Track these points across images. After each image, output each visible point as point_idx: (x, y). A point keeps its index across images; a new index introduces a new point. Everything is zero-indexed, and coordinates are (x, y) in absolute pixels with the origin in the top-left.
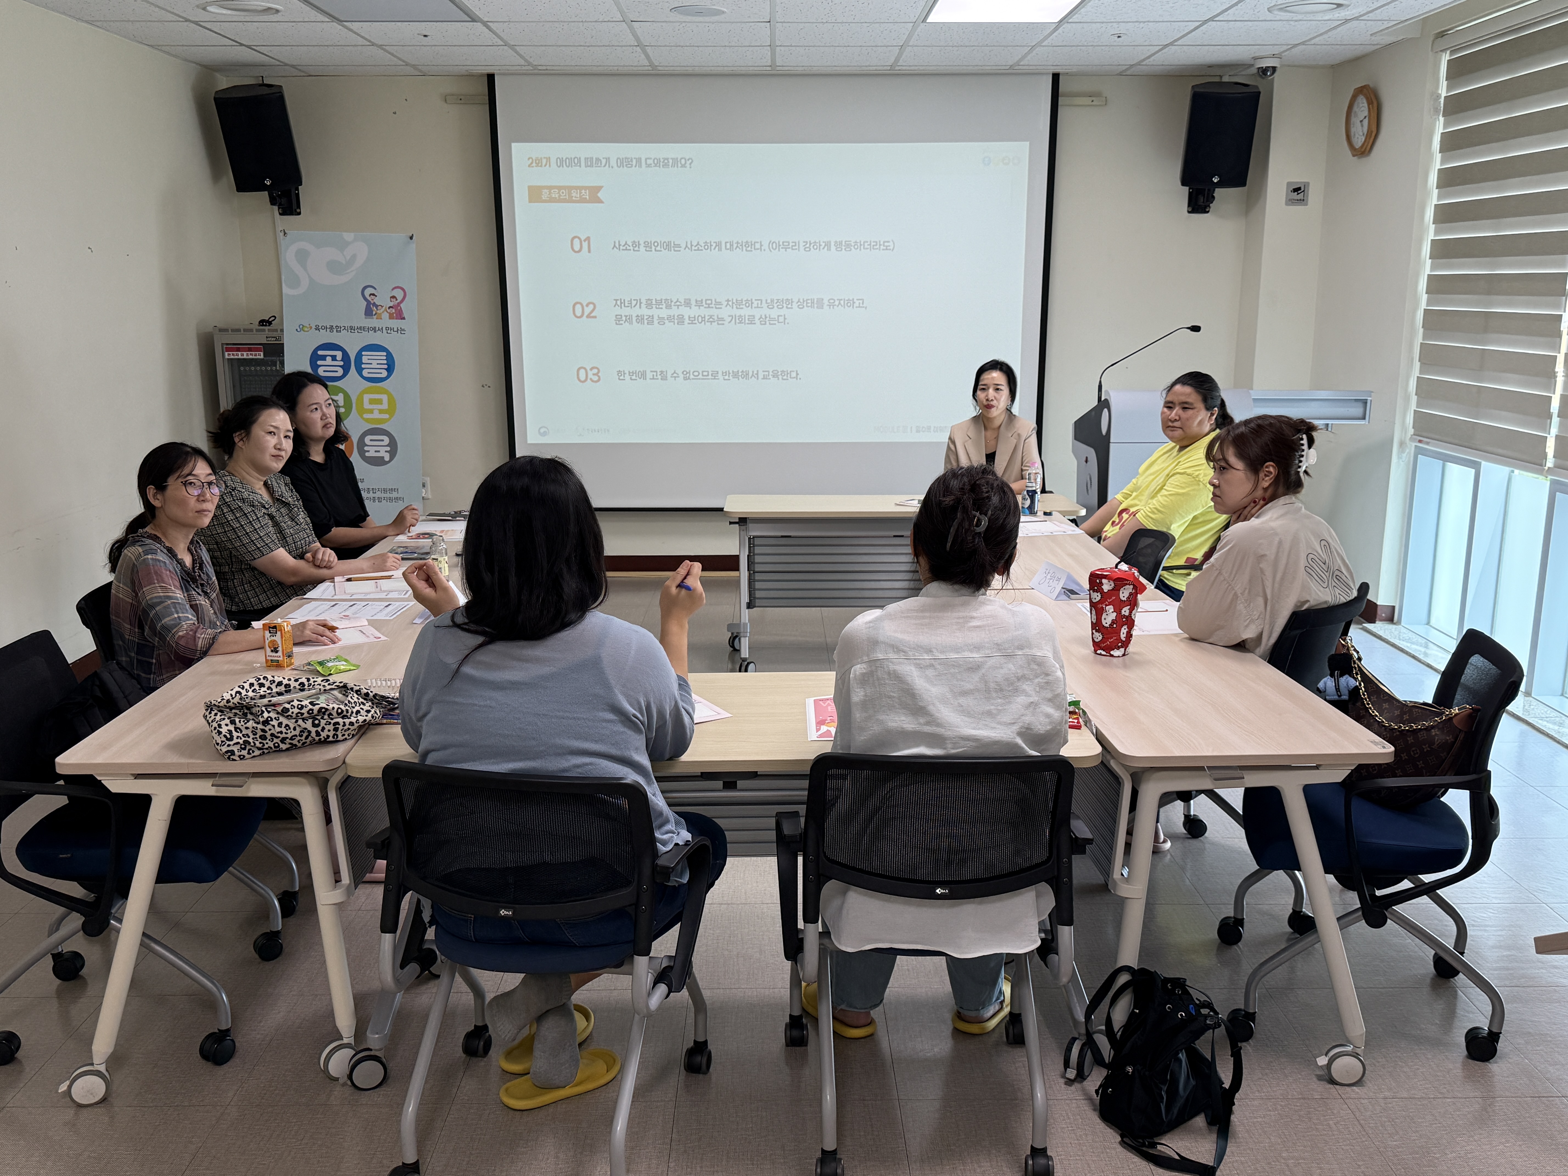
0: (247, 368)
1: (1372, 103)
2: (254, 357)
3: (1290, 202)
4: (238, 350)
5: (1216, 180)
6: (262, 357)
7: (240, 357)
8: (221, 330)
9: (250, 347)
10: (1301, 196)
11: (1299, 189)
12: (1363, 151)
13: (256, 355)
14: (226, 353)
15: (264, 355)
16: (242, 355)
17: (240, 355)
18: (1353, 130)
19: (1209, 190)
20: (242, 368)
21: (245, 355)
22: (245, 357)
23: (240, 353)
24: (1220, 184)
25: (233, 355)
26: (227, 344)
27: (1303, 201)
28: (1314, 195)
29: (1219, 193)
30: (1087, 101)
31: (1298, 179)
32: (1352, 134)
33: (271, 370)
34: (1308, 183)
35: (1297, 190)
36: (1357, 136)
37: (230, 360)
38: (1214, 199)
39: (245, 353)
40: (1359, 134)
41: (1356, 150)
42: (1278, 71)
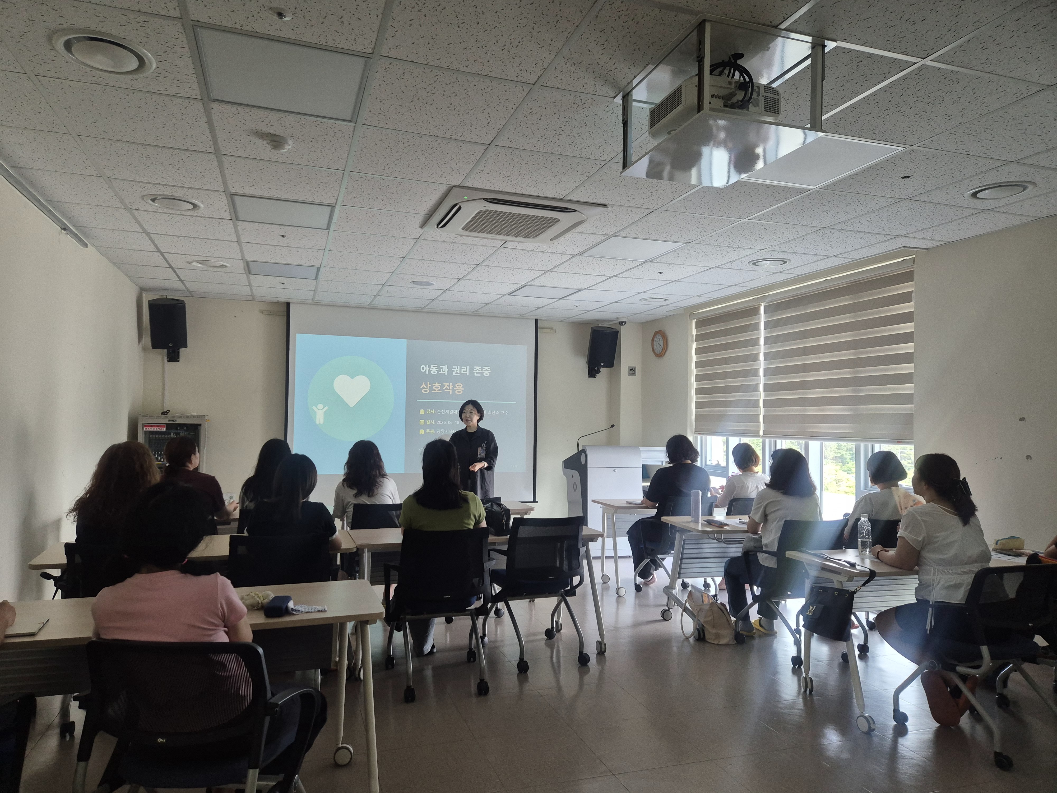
0: (154, 436)
1: (664, 337)
2: (160, 430)
3: (629, 374)
4: (152, 426)
5: (602, 364)
6: (165, 430)
7: (152, 430)
8: (143, 416)
9: (159, 425)
10: (633, 372)
11: (633, 369)
12: (660, 356)
13: (161, 429)
14: (145, 428)
15: (166, 430)
16: (154, 429)
17: (152, 429)
18: (655, 347)
19: (598, 368)
20: (151, 436)
21: (155, 429)
22: (155, 430)
23: (152, 428)
24: (603, 366)
25: (148, 429)
26: (146, 423)
27: (634, 374)
28: (638, 371)
29: (602, 369)
30: (548, 330)
31: (632, 365)
32: (655, 349)
33: (168, 437)
34: (636, 367)
35: (631, 370)
37: (145, 431)
38: (598, 372)
39: (155, 428)
40: (658, 349)
41: (657, 355)
42: (627, 323)
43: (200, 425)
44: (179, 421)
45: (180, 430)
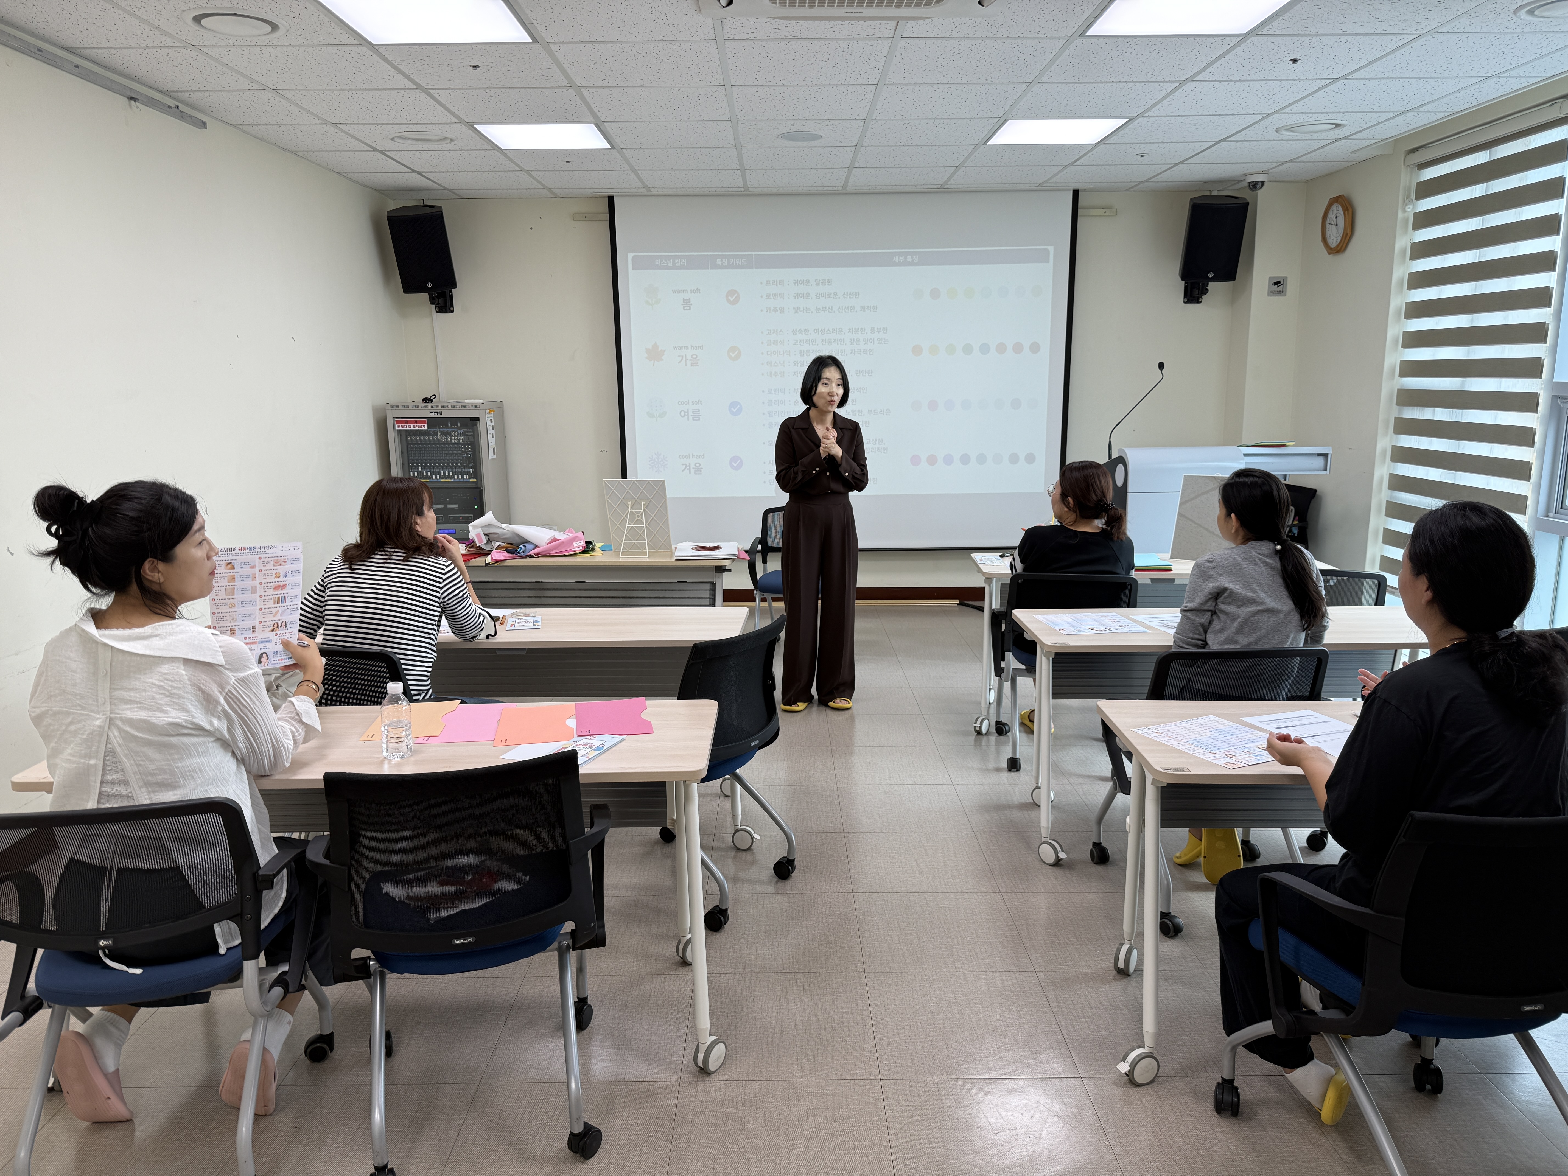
0: (413, 438)
1: (1348, 210)
2: (419, 428)
3: (1271, 293)
4: (406, 423)
6: (426, 428)
7: (408, 428)
8: (392, 407)
9: (416, 420)
10: (1280, 288)
12: (1338, 250)
13: (421, 427)
14: (397, 425)
15: (428, 427)
16: (410, 427)
18: (1328, 233)
19: (1203, 284)
20: (409, 438)
21: (413, 427)
23: (408, 425)
24: (1214, 280)
25: (401, 426)
26: (397, 418)
27: (1282, 292)
28: (1291, 286)
29: (1212, 286)
30: (1100, 212)
31: (1279, 274)
32: (1328, 236)
33: (433, 439)
34: (1287, 277)
35: (1277, 283)
36: (1332, 237)
37: (399, 431)
38: (1205, 291)
39: (412, 425)
40: (1334, 236)
41: (1331, 249)
42: (1266, 184)
43: (478, 419)
44: (446, 414)
45: (451, 427)
